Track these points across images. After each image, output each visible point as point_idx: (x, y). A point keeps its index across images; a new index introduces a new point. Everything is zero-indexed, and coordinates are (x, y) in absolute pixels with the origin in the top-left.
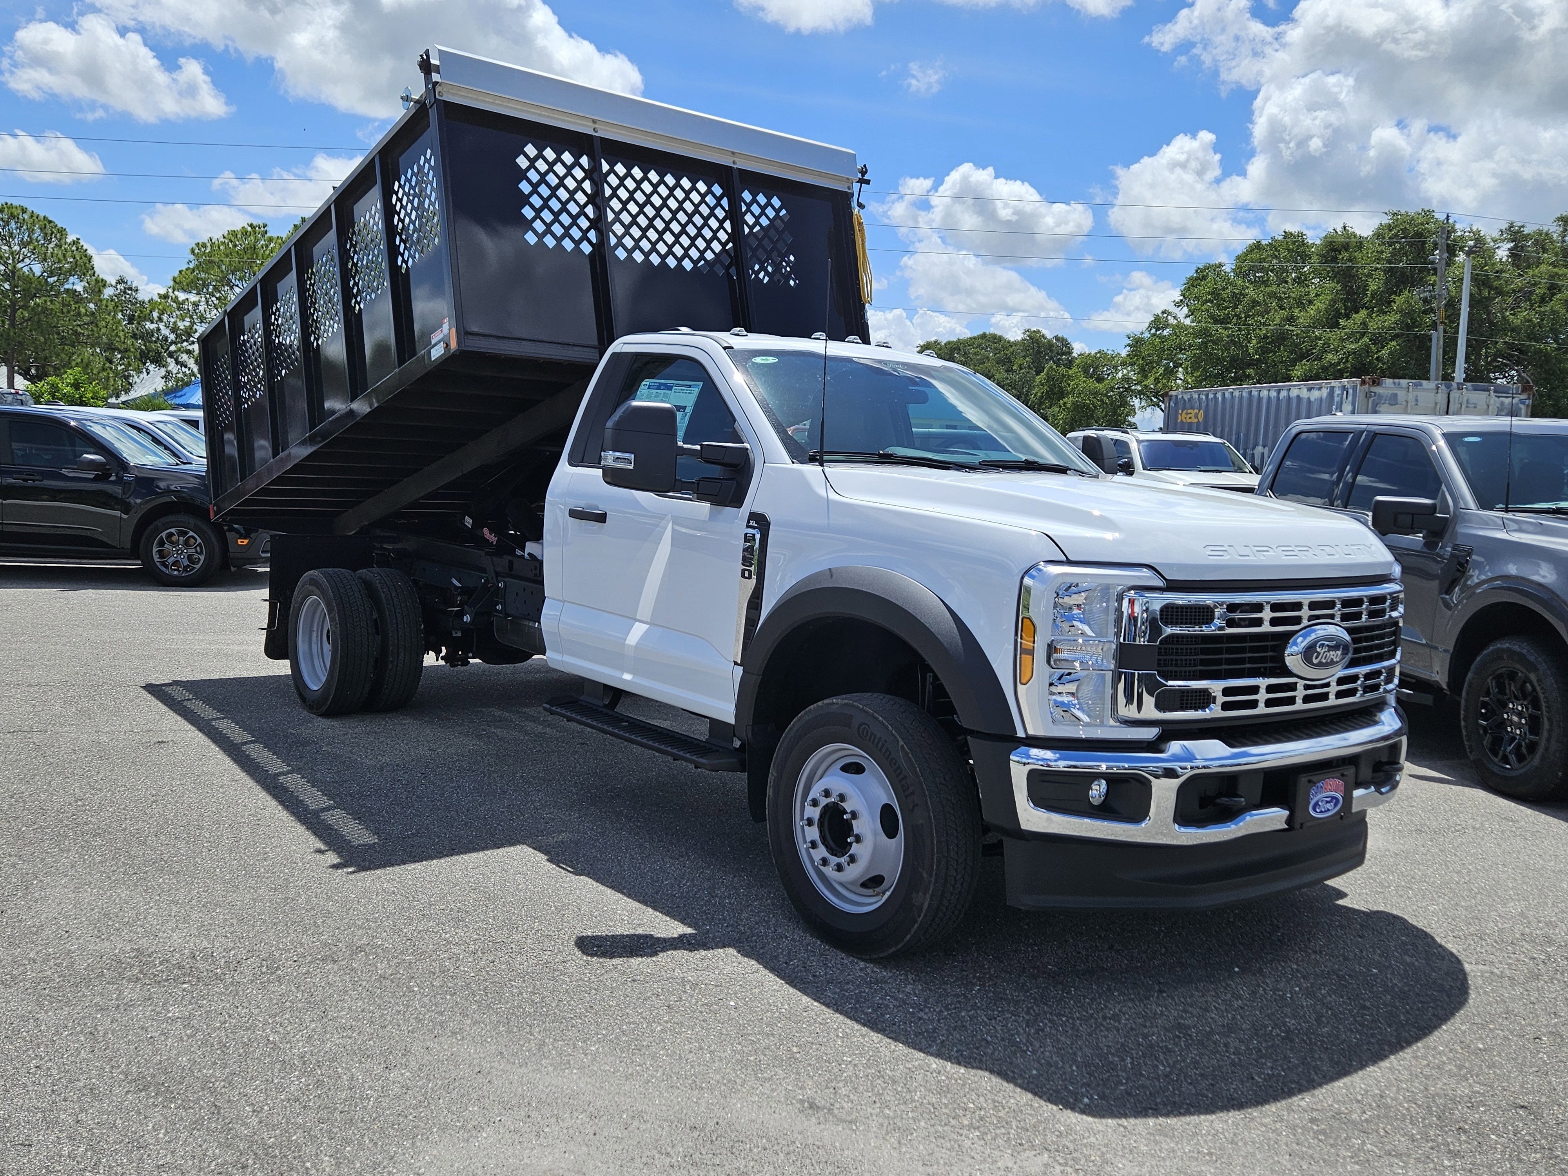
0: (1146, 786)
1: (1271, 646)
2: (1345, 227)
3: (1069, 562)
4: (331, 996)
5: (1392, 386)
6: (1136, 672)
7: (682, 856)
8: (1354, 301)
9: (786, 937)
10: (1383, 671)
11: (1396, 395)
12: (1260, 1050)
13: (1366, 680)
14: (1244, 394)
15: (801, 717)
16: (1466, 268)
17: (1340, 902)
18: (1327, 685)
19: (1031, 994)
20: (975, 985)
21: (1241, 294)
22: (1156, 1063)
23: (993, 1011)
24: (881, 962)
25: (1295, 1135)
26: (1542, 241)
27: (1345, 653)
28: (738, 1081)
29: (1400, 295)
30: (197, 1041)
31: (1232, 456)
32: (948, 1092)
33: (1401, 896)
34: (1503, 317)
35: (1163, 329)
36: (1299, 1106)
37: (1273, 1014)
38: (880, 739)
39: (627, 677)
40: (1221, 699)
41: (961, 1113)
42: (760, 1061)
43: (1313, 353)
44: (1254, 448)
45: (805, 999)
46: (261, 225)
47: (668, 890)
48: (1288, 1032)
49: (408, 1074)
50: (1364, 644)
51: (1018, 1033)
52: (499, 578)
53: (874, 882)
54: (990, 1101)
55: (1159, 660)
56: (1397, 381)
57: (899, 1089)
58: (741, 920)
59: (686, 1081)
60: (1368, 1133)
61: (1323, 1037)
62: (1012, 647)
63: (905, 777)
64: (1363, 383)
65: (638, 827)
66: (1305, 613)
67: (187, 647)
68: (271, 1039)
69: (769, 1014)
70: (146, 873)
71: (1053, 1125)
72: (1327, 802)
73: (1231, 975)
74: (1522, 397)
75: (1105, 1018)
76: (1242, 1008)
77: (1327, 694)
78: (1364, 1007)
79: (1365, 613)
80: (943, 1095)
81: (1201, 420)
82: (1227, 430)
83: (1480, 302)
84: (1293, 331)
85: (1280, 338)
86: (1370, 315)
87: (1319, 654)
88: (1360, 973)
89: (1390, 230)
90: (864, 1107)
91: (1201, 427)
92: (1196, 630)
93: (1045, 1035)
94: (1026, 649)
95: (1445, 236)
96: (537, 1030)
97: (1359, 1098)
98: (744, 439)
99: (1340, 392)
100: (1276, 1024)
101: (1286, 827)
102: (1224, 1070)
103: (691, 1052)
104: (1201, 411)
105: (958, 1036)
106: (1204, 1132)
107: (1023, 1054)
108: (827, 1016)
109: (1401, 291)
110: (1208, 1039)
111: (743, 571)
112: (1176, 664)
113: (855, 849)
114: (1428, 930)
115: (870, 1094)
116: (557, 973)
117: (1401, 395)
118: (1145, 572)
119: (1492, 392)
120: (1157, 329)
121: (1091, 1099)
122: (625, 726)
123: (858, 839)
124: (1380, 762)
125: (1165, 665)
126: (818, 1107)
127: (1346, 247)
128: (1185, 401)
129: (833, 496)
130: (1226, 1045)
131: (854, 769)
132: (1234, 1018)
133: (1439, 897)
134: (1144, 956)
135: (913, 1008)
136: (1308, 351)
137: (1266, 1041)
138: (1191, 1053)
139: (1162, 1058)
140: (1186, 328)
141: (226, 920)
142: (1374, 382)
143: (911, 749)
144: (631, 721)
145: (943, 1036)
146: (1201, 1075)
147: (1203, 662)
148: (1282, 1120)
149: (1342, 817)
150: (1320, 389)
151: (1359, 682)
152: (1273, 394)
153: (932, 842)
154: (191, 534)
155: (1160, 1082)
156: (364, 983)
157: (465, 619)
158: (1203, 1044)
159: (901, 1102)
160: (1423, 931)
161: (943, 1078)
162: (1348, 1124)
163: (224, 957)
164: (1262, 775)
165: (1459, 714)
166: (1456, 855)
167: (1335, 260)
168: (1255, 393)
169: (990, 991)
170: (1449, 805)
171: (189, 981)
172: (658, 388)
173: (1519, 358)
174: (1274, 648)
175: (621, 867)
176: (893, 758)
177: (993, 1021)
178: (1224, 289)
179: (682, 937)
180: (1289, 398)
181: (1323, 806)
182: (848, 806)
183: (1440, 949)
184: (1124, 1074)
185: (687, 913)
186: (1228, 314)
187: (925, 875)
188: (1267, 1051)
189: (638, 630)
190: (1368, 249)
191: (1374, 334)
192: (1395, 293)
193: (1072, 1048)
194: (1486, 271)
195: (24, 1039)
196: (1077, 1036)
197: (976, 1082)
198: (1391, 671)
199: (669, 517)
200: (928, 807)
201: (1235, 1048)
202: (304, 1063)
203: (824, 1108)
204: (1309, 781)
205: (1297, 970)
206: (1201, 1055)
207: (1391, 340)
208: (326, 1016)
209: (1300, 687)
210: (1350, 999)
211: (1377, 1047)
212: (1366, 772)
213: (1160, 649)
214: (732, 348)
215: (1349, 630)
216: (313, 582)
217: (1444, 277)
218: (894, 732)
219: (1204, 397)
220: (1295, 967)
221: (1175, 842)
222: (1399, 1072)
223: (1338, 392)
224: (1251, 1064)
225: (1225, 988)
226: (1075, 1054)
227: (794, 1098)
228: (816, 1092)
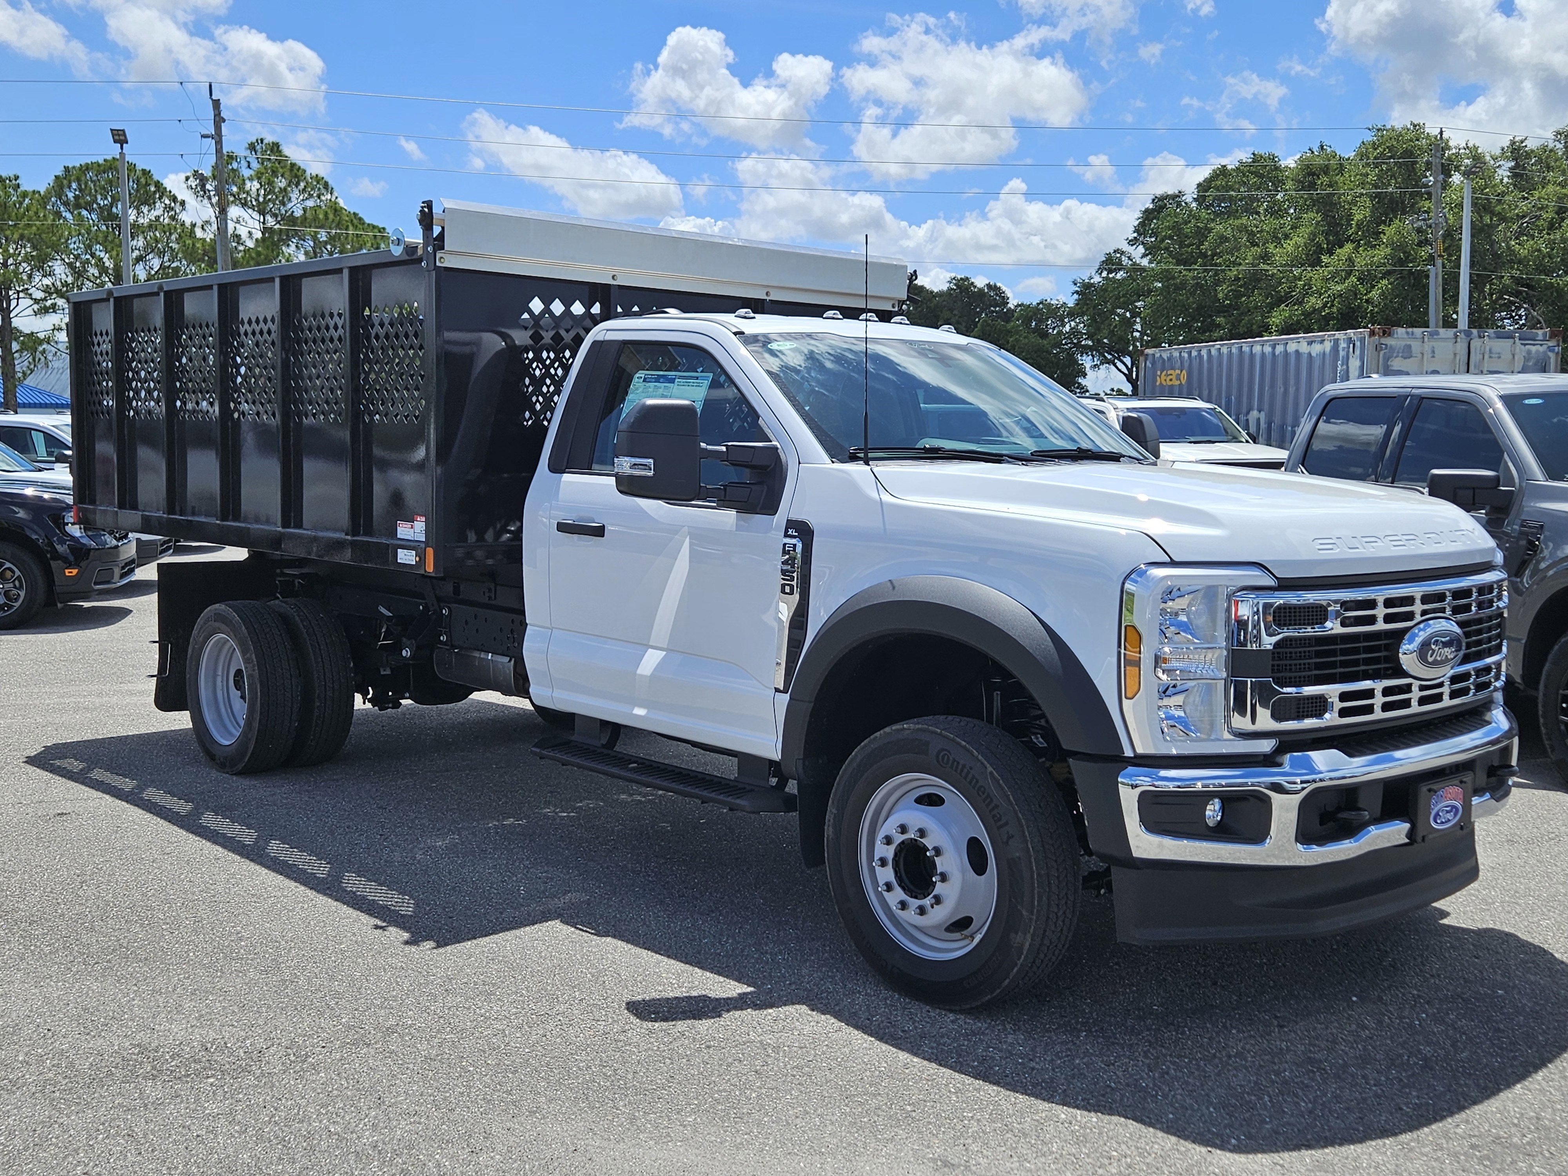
0: (1266, 802)
1: (1385, 645)
2: (1322, 147)
3: (1173, 564)
4: (379, 1082)
5: (1406, 336)
6: (1249, 680)
7: (713, 912)
8: (1337, 234)
9: (859, 992)
10: (1493, 666)
11: (1410, 346)
12: (1401, 1080)
13: (1477, 677)
14: (1234, 350)
15: (865, 746)
16: (1465, 190)
17: (1445, 921)
18: (1441, 685)
19: (1143, 1037)
20: (1080, 1031)
21: (1206, 228)
22: (1295, 1099)
23: (1109, 1057)
24: (974, 1012)
25: (1458, 1162)
26: (1545, 157)
27: (1458, 650)
28: (859, 1144)
29: (1390, 225)
30: (251, 1137)
31: (1224, 423)
32: (1086, 1142)
33: (1509, 912)
34: (1509, 247)
35: (1116, 271)
36: (1456, 1133)
37: (1405, 1042)
38: (964, 766)
39: (640, 711)
40: (1338, 705)
41: (1106, 1162)
42: (875, 1122)
43: (1292, 296)
44: (1248, 413)
45: (903, 1056)
46: (12, 177)
47: (710, 949)
48: (1425, 1059)
49: (498, 1157)
50: (1474, 638)
51: (1142, 1078)
52: (442, 605)
53: (961, 925)
54: (1133, 1148)
55: (1273, 665)
56: (1410, 330)
57: (1033, 1142)
58: (803, 977)
59: (803, 1147)
60: (1533, 1156)
61: (1463, 1062)
62: (1115, 660)
63: (997, 806)
64: (1372, 333)
65: (650, 882)
66: (1418, 607)
67: (37, 702)
68: (333, 1130)
69: (868, 1073)
70: (109, 961)
71: (1207, 1168)
72: (1447, 812)
73: (1351, 1005)
74: (1550, 344)
75: (1229, 1057)
76: (1371, 1038)
77: (1441, 694)
78: (1498, 1030)
79: (1474, 604)
80: (1081, 1144)
81: (1183, 382)
82: (1215, 392)
83: (1481, 230)
84: (1268, 270)
85: (1255, 279)
86: (1356, 249)
87: (1434, 651)
88: (1485, 994)
89: (1375, 149)
90: (1001, 1162)
91: (1185, 390)
92: (1309, 631)
93: (1172, 1078)
94: (1130, 660)
95: (1438, 155)
96: (621, 1103)
97: (1516, 1121)
98: (771, 436)
99: (1345, 345)
100: (1411, 1053)
101: (1407, 841)
102: (1369, 1102)
103: (797, 1117)
104: (1184, 372)
105: (1079, 1084)
106: (1365, 1165)
107: (1154, 1099)
108: (932, 1071)
109: (1391, 220)
110: (1344, 1072)
111: (783, 586)
112: (1291, 669)
113: (940, 888)
114: (1546, 947)
115: (1004, 1149)
116: (620, 1044)
117: (1416, 346)
118: (1257, 572)
119: (1517, 340)
120: (1110, 271)
121: (1238, 1139)
122: (634, 768)
123: (944, 878)
124: (1493, 766)
125: (1279, 671)
126: (953, 1165)
127: (1326, 170)
128: (1163, 359)
129: (886, 498)
130: (1363, 1077)
131: (931, 800)
132: (1365, 1049)
133: (1549, 910)
134: (1253, 990)
135: (1021, 1058)
136: (1287, 293)
137: (1405, 1071)
138: (1331, 1087)
139: (1300, 1094)
140: (1143, 269)
141: (224, 1008)
142: (1384, 333)
143: (1002, 776)
144: (640, 761)
145: (1063, 1085)
146: (1348, 1109)
147: (1318, 666)
148: (1442, 1149)
149: (1462, 828)
150: (1322, 342)
151: (1472, 680)
152: (1268, 349)
153: (1032, 877)
154: (8, 565)
155: (1305, 1119)
156: (411, 1066)
157: (404, 653)
158: (1339, 1077)
159: (1039, 1154)
160: (1540, 947)
161: (1077, 1127)
162: (1511, 1149)
163: (240, 1047)
164: (1382, 785)
165: (1537, 711)
166: (1556, 865)
167: (1312, 186)
168: (1246, 349)
169: (1099, 1036)
170: (1536, 812)
171: (213, 1076)
172: (657, 381)
173: (1527, 294)
174: (1387, 647)
175: (648, 926)
176: (981, 786)
177: (1112, 1067)
178: (1186, 223)
179: (743, 996)
180: (1286, 353)
181: (1444, 816)
182: (929, 842)
183: (1562, 966)
184: (1265, 1113)
185: (740, 972)
186: (1192, 253)
187: (1024, 913)
188: (1409, 1080)
189: (651, 660)
190: (1349, 171)
191: (1363, 272)
192: (1384, 222)
193: (1203, 1090)
194: (1487, 194)
195: (56, 1145)
196: (1205, 1077)
197: (1112, 1130)
198: (1498, 665)
199: (686, 529)
200: (1025, 836)
201: (1375, 1080)
202: (380, 1152)
203: (959, 1165)
204: (1430, 790)
205: (1419, 996)
206: (1341, 1088)
207: (1382, 278)
208: (384, 1102)
209: (1415, 688)
210: (1481, 1022)
211: (1521, 1069)
212: (1482, 778)
213: (1273, 653)
214: (743, 333)
215: (1460, 624)
216: (219, 617)
217: (1439, 202)
218: (980, 757)
219: (1186, 355)
220: (1415, 992)
221: (1287, 864)
222: (1551, 1093)
223: (1343, 345)
224: (1395, 1094)
225: (1348, 1019)
226: (1208, 1095)
227: (924, 1157)
228: (945, 1149)
